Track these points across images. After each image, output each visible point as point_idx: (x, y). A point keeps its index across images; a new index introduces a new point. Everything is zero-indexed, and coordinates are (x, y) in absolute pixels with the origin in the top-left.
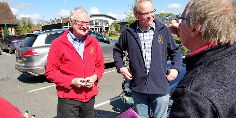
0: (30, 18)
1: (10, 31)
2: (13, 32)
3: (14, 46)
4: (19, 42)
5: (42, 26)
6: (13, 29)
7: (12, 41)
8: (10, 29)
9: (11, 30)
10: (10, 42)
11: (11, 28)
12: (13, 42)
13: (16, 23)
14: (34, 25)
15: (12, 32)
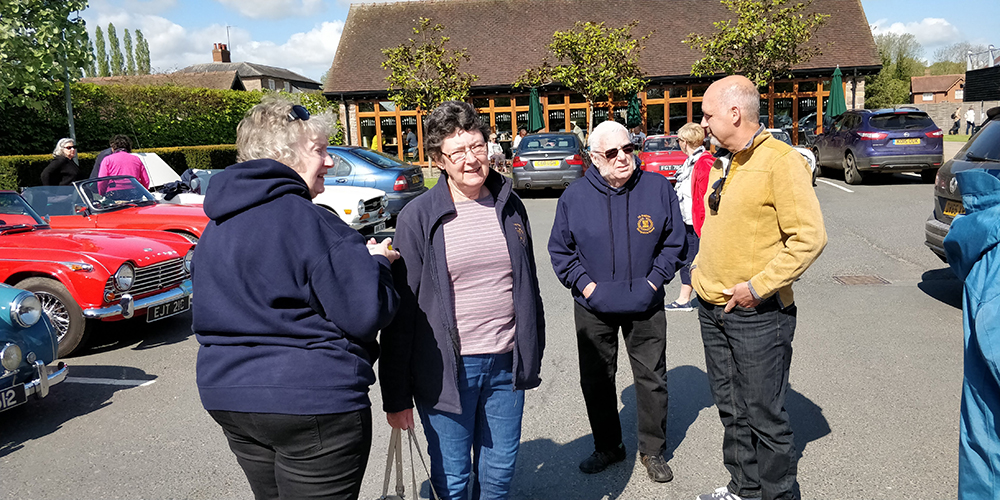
0: (910, 37)
1: (848, 94)
2: (860, 99)
3: (870, 155)
4: (891, 139)
5: (968, 73)
6: (861, 85)
7: (864, 135)
8: (849, 85)
9: (854, 90)
10: (854, 139)
11: (854, 83)
12: (867, 138)
13: (873, 63)
14: (921, 67)
15: (854, 97)
